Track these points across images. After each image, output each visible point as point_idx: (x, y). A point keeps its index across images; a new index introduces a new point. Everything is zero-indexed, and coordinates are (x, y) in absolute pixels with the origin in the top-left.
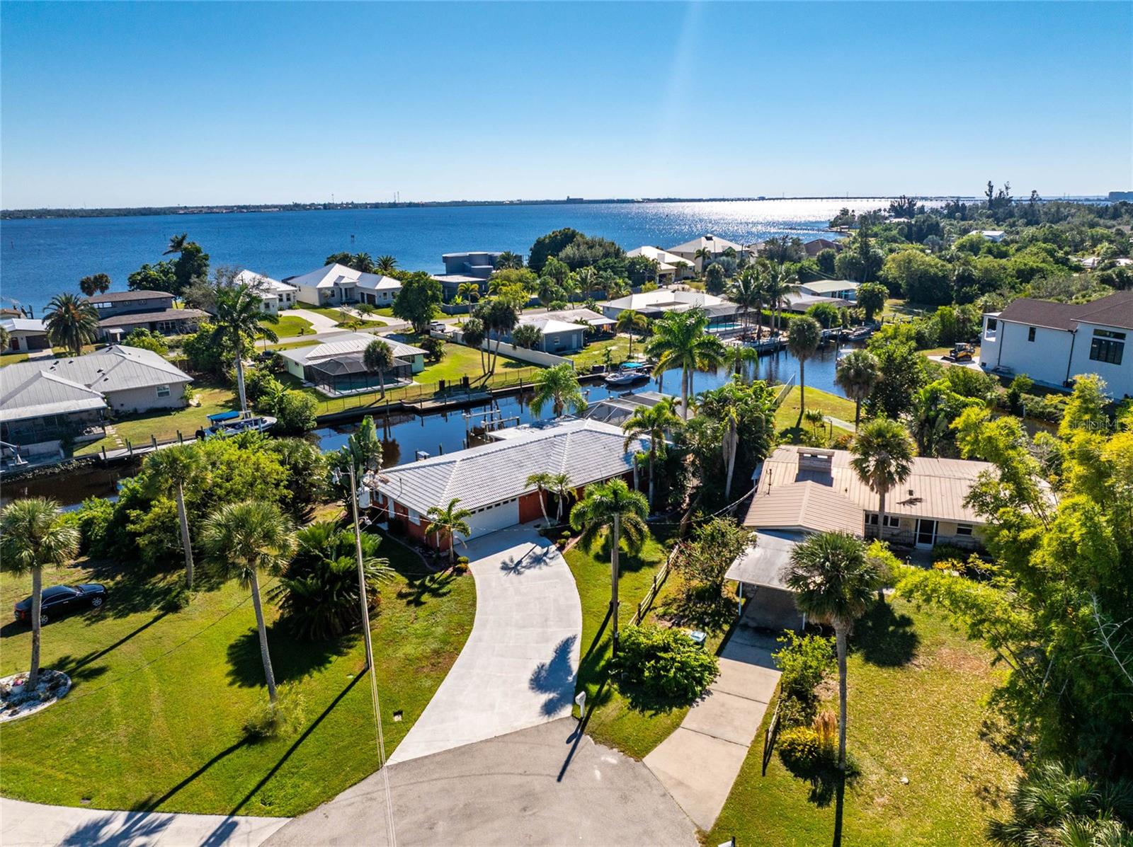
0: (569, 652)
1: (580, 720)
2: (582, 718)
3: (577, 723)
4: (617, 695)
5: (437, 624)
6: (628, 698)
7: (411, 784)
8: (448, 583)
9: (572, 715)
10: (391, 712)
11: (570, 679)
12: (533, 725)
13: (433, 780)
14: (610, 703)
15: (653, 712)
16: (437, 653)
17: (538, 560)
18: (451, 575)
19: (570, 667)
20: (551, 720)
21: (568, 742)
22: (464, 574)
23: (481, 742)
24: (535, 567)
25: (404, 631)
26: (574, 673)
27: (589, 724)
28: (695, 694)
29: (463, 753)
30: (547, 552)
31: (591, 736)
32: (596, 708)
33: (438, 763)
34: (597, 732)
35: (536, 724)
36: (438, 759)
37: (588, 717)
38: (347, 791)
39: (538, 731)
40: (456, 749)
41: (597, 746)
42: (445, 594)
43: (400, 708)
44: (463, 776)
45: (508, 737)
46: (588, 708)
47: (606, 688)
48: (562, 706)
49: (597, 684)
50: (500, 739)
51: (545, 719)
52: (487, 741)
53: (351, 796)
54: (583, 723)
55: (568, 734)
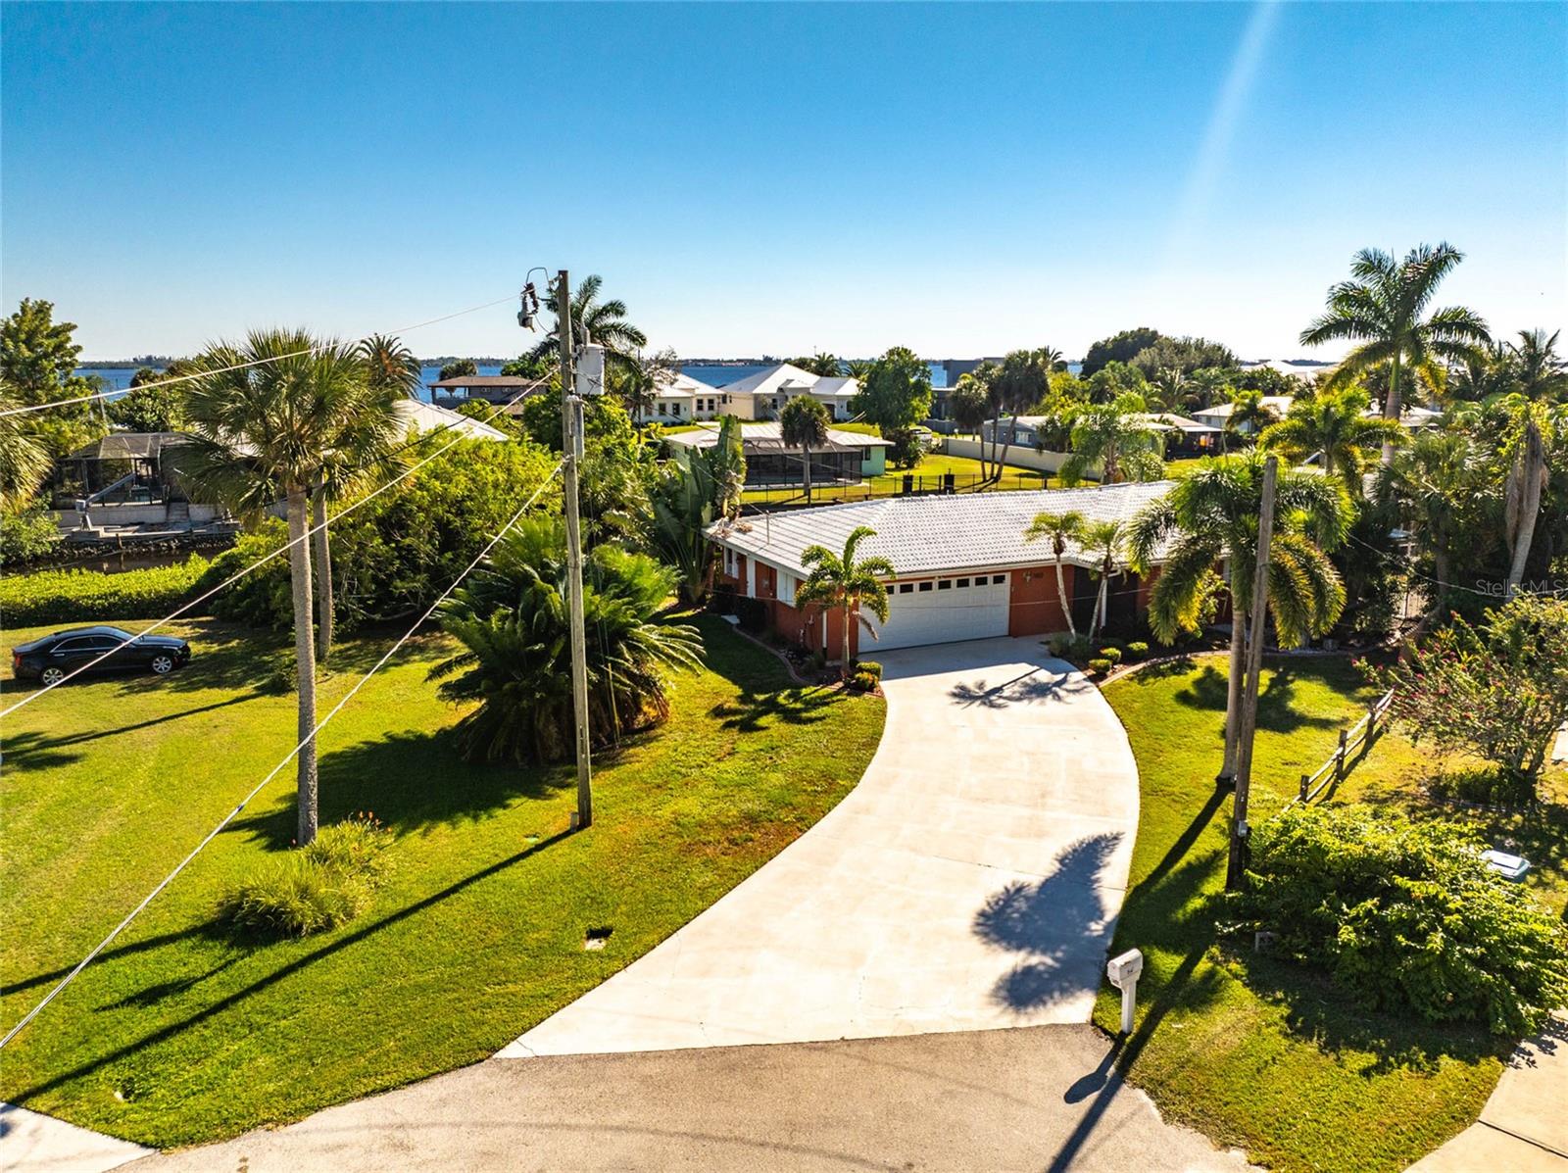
0: (1099, 867)
1: (1118, 1039)
2: (1123, 1035)
3: (1108, 1046)
4: (1238, 989)
5: (775, 768)
6: (1277, 1002)
7: (539, 1126)
8: (827, 704)
9: (1093, 1022)
10: (582, 926)
11: (1097, 928)
12: (966, 1027)
13: (607, 1128)
14: (1217, 1008)
15: (1372, 1059)
16: (752, 820)
17: (1039, 691)
18: (836, 693)
19: (1097, 899)
20: (1023, 1022)
21: (1073, 1096)
22: (867, 695)
23: (795, 1045)
24: (1031, 700)
25: (695, 773)
26: (1109, 917)
27: (1147, 1055)
28: (1519, 1028)
29: (732, 1068)
30: (1064, 681)
31: (1152, 1094)
32: (1172, 1014)
33: (645, 1080)
34: (1173, 1083)
35: (975, 1028)
36: (650, 1068)
37: (1143, 1037)
38: (351, 1106)
39: (979, 1047)
40: (713, 1051)
41: (1171, 1129)
42: (811, 721)
43: (609, 922)
44: (702, 1136)
45: (880, 1047)
46: (1145, 1010)
47: (1203, 966)
48: (1064, 991)
49: (1177, 952)
50: (855, 1049)
51: (1004, 1018)
52: (813, 1047)
53: (353, 1122)
54: (1126, 1051)
55: (1075, 1074)
